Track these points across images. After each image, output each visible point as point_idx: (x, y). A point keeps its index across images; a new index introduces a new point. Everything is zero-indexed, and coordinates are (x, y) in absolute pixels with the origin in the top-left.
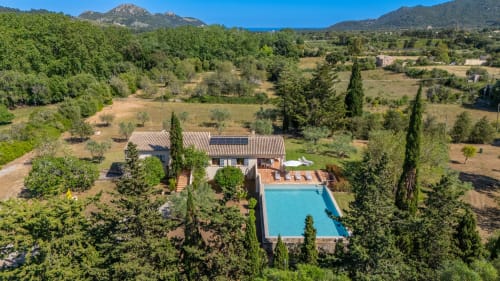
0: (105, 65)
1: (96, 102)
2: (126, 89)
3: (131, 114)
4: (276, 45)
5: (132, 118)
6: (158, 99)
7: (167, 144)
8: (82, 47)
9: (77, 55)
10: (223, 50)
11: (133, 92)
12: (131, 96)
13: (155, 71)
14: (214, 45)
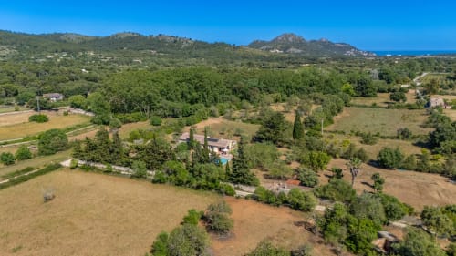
2: (217, 113)
4: (358, 83)
10: (305, 87)
11: (222, 115)
12: (219, 117)
14: (299, 83)
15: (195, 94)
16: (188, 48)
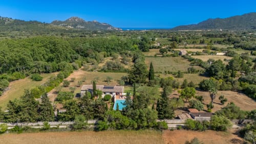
0: (69, 56)
1: (68, 72)
2: (78, 67)
3: (80, 77)
4: (140, 44)
5: (81, 79)
6: (89, 71)
7: (92, 88)
8: (61, 49)
9: (59, 52)
10: (116, 48)
11: (80, 67)
12: (79, 69)
13: (88, 58)
14: (112, 45)
15: (51, 55)
16: (10, 25)
